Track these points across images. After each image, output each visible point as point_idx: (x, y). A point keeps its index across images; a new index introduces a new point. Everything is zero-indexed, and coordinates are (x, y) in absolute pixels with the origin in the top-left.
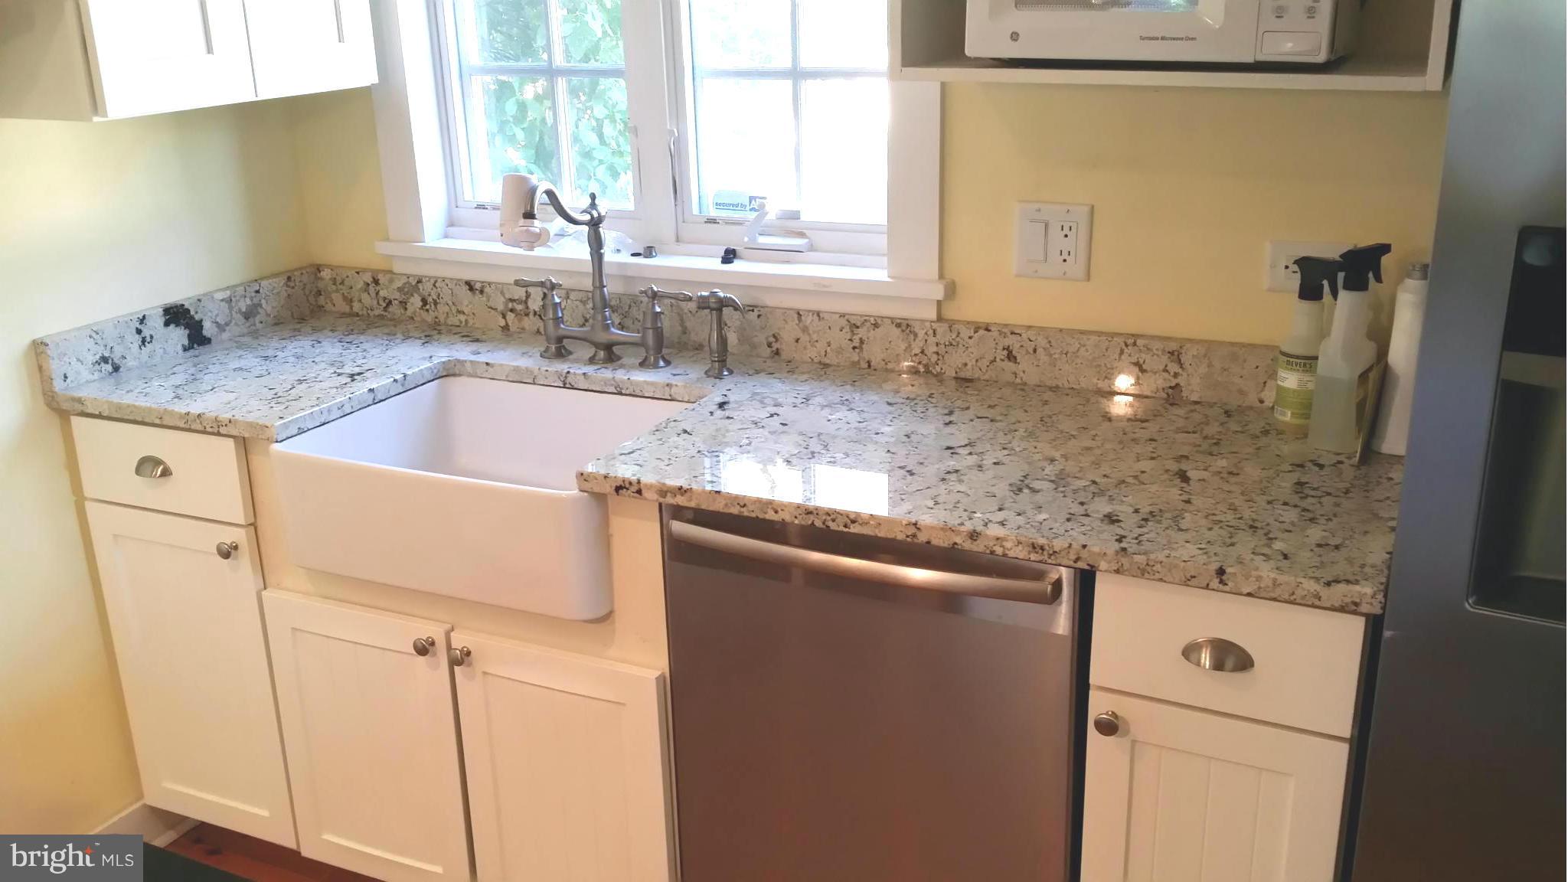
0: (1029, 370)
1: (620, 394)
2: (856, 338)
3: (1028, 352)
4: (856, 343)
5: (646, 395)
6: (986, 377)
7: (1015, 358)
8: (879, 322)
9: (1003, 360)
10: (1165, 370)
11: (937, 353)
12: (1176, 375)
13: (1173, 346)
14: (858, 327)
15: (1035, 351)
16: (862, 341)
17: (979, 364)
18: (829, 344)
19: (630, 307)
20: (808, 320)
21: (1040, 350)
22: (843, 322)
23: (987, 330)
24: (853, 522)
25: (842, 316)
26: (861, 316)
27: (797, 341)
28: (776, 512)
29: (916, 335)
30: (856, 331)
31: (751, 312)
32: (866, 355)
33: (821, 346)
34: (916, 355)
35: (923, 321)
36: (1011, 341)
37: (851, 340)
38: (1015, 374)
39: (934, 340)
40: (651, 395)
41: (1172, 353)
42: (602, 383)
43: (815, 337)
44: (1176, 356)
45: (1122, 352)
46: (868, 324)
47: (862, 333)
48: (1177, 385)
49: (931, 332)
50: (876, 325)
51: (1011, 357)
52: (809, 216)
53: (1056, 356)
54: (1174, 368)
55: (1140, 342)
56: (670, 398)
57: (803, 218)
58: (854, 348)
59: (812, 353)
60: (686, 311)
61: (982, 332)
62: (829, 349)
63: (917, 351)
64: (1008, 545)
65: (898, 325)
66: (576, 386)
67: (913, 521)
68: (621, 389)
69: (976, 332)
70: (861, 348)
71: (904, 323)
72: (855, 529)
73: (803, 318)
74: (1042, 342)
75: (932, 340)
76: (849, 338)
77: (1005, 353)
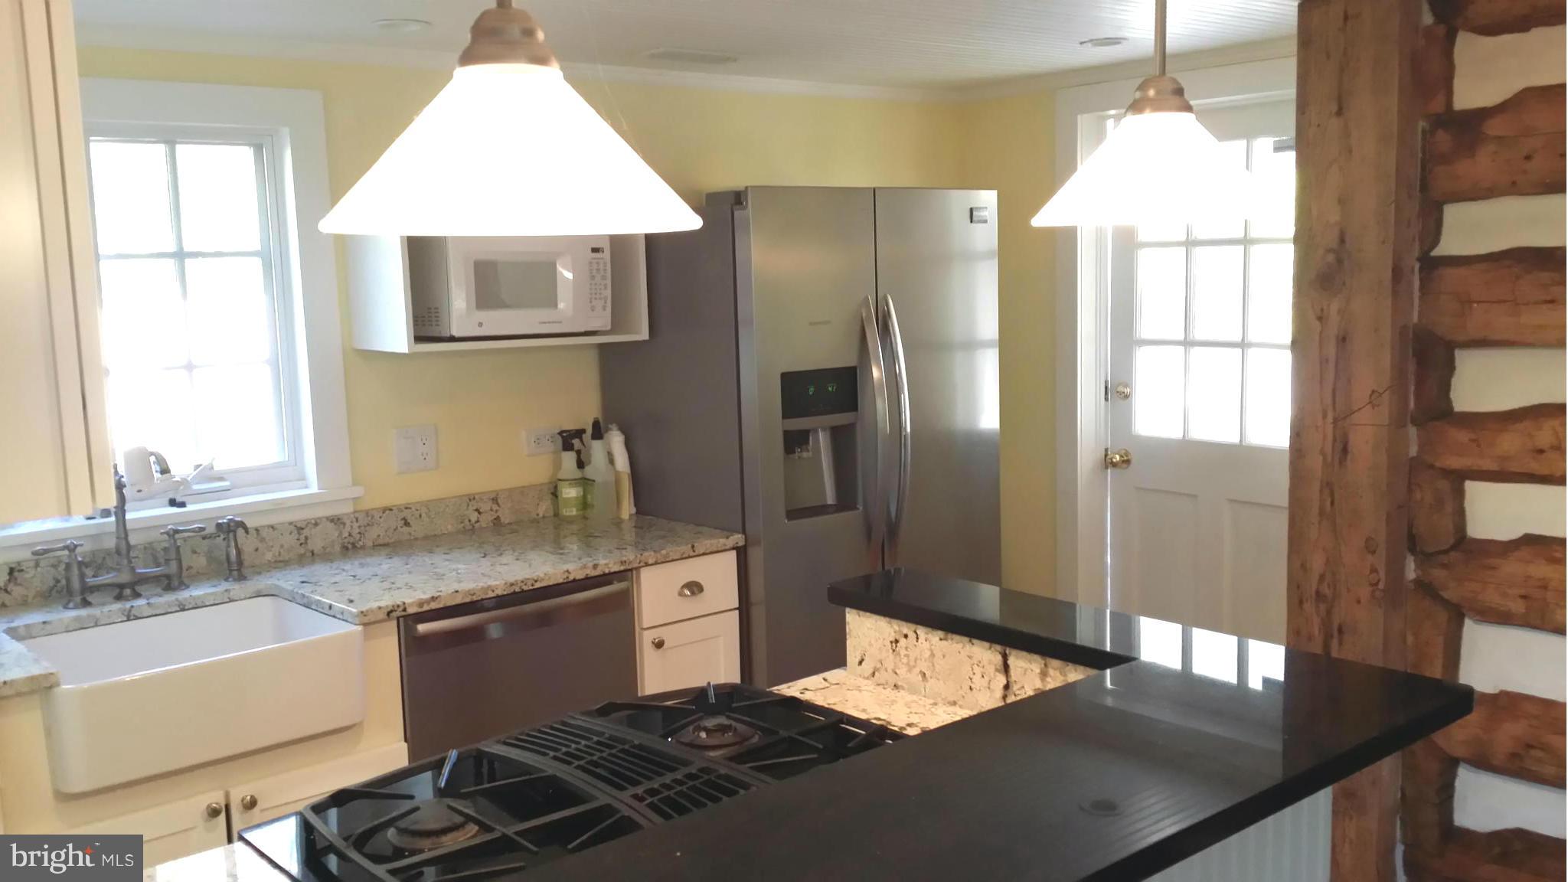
0: (417, 529)
1: (183, 610)
2: (302, 537)
3: (416, 518)
4: (303, 541)
5: (208, 604)
6: (393, 540)
7: (409, 523)
8: (318, 521)
9: (402, 527)
10: (492, 510)
11: (360, 533)
12: (497, 511)
13: (493, 496)
14: (303, 529)
15: (420, 516)
16: (306, 538)
17: (388, 533)
18: (282, 546)
19: (104, 558)
20: (264, 533)
21: (423, 515)
22: (292, 527)
23: (391, 510)
24: (536, 581)
25: (291, 523)
26: (305, 521)
27: (257, 550)
28: (493, 591)
29: (344, 524)
30: (301, 531)
31: (217, 538)
32: (310, 547)
33: (276, 549)
34: (345, 538)
35: (347, 514)
36: (406, 514)
37: (298, 539)
38: (410, 534)
39: (358, 524)
40: (212, 603)
41: (493, 499)
42: (166, 606)
43: (271, 544)
44: (495, 500)
45: (468, 505)
46: (310, 526)
47: (306, 532)
48: (498, 516)
49: (355, 520)
50: (316, 524)
51: (407, 524)
52: (219, 467)
53: (433, 516)
54: (495, 507)
55: (476, 497)
56: (228, 600)
57: (216, 468)
58: (301, 544)
59: (269, 556)
60: (159, 550)
61: (387, 512)
62: (282, 551)
63: (346, 535)
64: (610, 566)
65: (332, 521)
66: (139, 616)
67: (565, 569)
68: (185, 605)
69: (383, 513)
70: (306, 543)
71: (336, 518)
72: (538, 585)
73: (260, 532)
74: (424, 510)
75: (356, 525)
76: (296, 538)
77: (403, 522)
